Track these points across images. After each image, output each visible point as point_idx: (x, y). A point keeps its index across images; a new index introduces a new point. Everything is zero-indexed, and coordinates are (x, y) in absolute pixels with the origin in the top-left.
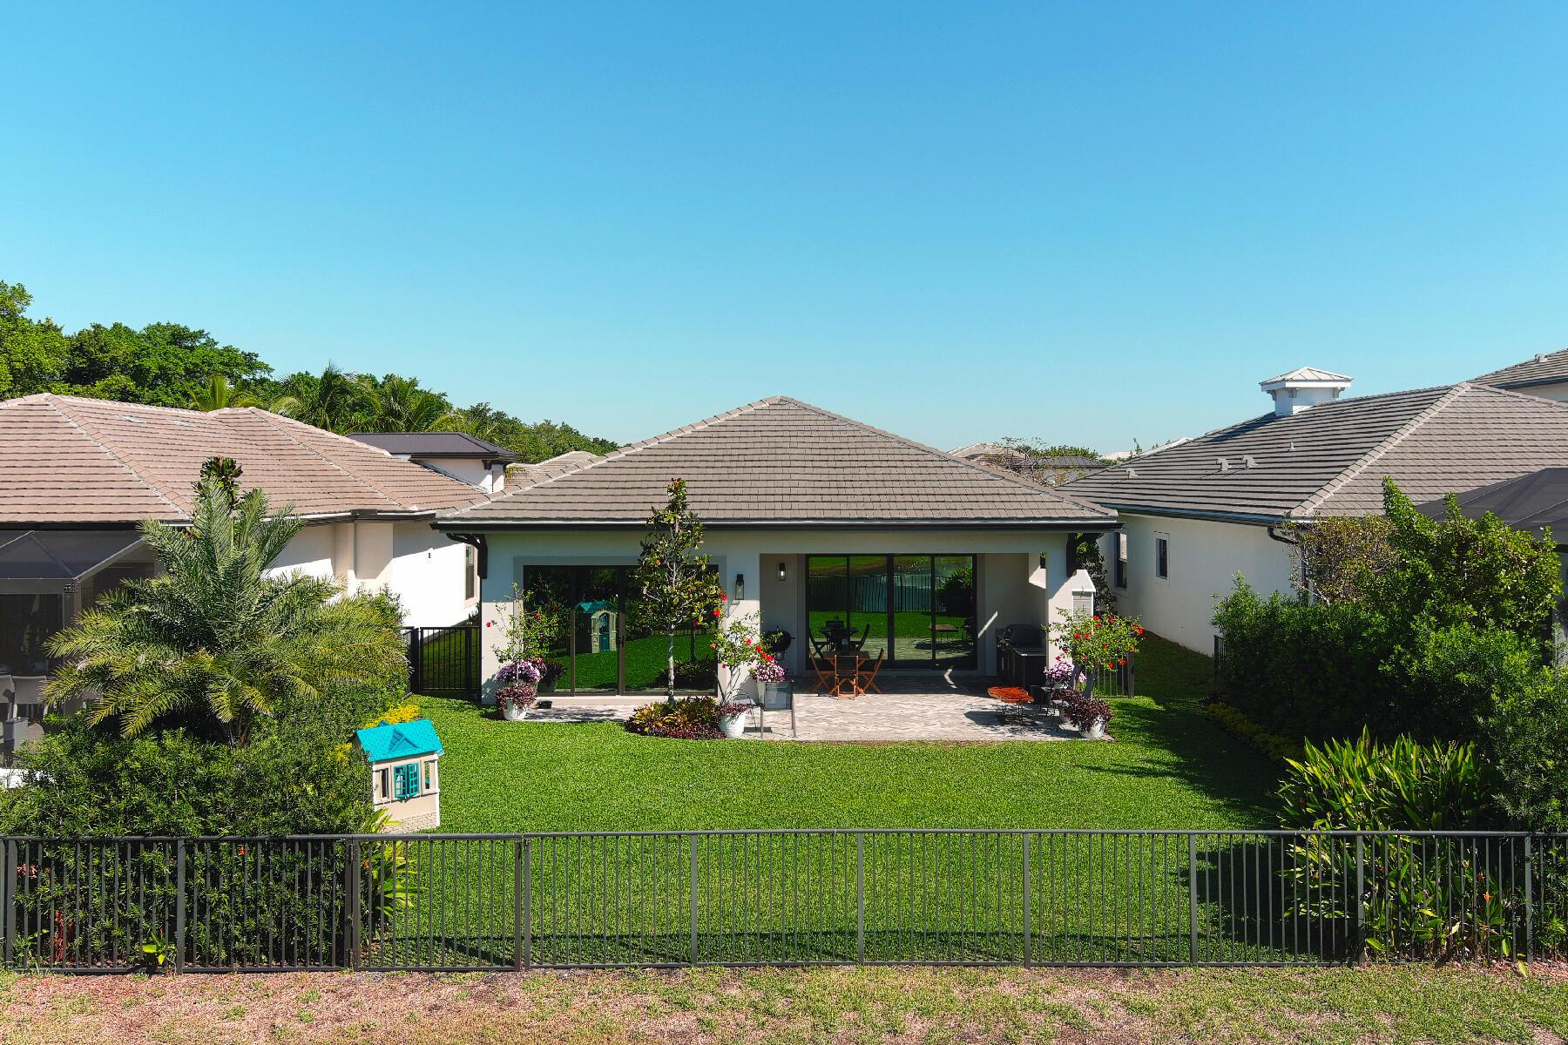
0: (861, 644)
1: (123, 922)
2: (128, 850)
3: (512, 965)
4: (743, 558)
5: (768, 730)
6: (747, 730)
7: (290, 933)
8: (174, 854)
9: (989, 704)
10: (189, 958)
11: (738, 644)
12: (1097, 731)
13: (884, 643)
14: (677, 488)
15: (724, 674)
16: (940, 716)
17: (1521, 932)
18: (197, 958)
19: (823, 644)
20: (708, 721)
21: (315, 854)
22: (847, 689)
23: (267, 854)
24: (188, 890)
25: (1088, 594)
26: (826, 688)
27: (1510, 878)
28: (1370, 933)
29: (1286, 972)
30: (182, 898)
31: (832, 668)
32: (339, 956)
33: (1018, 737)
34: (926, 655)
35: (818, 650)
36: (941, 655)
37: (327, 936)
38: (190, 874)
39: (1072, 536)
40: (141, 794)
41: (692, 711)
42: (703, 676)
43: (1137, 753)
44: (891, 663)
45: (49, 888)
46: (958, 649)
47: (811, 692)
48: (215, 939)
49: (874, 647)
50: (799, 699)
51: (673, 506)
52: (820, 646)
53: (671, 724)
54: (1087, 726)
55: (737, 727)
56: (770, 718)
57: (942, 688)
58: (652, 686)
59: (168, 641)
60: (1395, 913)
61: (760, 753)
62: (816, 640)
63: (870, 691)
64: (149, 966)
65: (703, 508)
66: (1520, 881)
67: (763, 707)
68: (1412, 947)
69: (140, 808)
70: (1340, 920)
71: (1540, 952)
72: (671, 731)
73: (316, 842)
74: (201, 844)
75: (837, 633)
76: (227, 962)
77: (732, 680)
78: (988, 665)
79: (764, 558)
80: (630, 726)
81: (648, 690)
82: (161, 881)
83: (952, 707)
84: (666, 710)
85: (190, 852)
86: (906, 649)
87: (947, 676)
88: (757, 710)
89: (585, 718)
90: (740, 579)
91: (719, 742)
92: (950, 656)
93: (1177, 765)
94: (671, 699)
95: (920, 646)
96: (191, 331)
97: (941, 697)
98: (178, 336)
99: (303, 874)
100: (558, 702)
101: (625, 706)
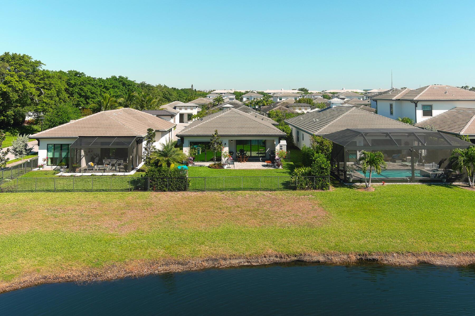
0: (246, 153)
1: (162, 186)
2: (162, 179)
3: (204, 191)
4: (226, 140)
5: (230, 168)
6: (227, 168)
7: (180, 187)
8: (167, 179)
9: (265, 163)
10: (169, 190)
11: (226, 155)
12: (280, 167)
13: (250, 152)
14: (216, 131)
15: (223, 159)
16: (257, 165)
17: (314, 187)
18: (170, 190)
19: (239, 153)
20: (221, 166)
21: (183, 179)
22: (243, 161)
23: (177, 179)
24: (169, 183)
25: (285, 145)
26: (239, 161)
27: (313, 181)
28: (297, 187)
29: (288, 191)
30: (168, 184)
31: (240, 158)
32: (185, 190)
33: (269, 168)
34: (257, 155)
35: (238, 155)
36: (260, 155)
37: (184, 188)
38: (169, 181)
39: (279, 137)
40: (164, 173)
41: (218, 165)
42: (219, 159)
43: (285, 170)
44: (251, 157)
45: (154, 183)
46: (264, 154)
47: (237, 162)
48: (172, 188)
49: (248, 154)
50: (235, 163)
51: (216, 134)
52: (238, 154)
53: (215, 167)
54: (279, 167)
55: (225, 167)
56: (231, 166)
57: (259, 161)
58: (210, 161)
59: (163, 156)
60: (300, 185)
61: (230, 171)
62: (238, 152)
63: (247, 162)
64: (165, 191)
65: (219, 133)
66: (314, 182)
67: (229, 164)
68: (303, 189)
69: (164, 174)
70: (294, 186)
71: (316, 189)
72: (215, 168)
73: (183, 178)
74: (170, 178)
75: (242, 151)
76: (173, 191)
77: (224, 160)
78: (268, 157)
79: (229, 140)
80: (209, 167)
81: (209, 162)
82: (166, 182)
83: (260, 164)
84: (214, 164)
85: (169, 179)
86: (254, 154)
87: (260, 159)
88: (229, 165)
89: (201, 166)
90: (225, 144)
91: (223, 170)
92: (262, 155)
93: (289, 172)
94: (215, 163)
95: (257, 153)
96: (80, 73)
97: (258, 162)
98: (76, 74)
99: (181, 181)
100: (196, 163)
101: (207, 164)
